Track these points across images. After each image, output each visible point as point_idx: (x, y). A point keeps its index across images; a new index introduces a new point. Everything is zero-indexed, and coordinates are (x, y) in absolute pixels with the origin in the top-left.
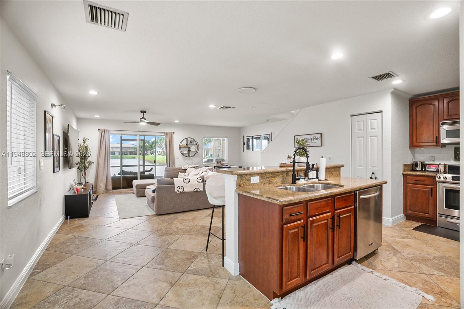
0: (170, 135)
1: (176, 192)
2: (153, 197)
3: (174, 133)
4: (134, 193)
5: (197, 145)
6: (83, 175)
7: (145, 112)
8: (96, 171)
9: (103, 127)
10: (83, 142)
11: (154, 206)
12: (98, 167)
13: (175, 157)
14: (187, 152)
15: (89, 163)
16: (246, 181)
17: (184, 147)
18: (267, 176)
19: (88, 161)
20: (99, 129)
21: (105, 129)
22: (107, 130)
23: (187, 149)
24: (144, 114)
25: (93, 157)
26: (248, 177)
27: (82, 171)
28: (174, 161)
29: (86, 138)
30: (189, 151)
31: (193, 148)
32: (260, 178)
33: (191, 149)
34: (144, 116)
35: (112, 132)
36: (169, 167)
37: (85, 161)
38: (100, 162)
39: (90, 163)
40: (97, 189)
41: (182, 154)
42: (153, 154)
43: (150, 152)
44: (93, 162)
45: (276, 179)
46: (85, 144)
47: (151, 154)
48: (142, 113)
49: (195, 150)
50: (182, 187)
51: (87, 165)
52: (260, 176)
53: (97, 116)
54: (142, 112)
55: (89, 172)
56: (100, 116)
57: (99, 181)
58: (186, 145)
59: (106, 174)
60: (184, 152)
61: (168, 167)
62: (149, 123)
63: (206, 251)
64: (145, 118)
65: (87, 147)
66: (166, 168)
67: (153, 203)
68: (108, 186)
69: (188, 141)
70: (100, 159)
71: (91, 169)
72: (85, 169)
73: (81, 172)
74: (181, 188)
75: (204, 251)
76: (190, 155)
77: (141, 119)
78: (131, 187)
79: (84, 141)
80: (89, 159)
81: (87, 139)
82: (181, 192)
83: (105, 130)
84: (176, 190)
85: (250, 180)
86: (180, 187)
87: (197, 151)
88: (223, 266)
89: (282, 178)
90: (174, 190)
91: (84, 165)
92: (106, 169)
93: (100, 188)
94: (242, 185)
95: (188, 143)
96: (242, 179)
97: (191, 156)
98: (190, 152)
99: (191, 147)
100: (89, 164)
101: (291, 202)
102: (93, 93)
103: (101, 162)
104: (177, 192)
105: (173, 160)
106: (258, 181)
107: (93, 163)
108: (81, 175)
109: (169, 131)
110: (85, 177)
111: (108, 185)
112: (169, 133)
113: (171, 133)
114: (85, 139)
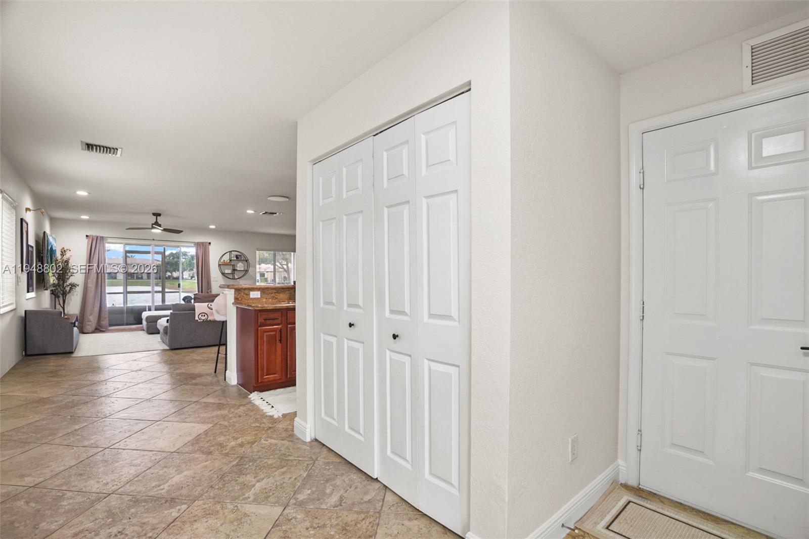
0: (203, 248)
1: (197, 320)
2: (166, 327)
3: (210, 243)
4: (144, 330)
5: (246, 261)
6: (60, 304)
7: (159, 215)
8: (81, 299)
9: (94, 232)
10: (61, 254)
11: (167, 339)
12: (86, 291)
13: (212, 279)
14: (230, 272)
15: (70, 286)
16: (245, 295)
17: (225, 264)
18: (270, 292)
19: (69, 282)
20: (88, 235)
21: (98, 235)
22: (102, 238)
23: (231, 267)
24: (158, 217)
25: (77, 278)
26: (246, 292)
27: (58, 297)
28: (211, 285)
29: (65, 249)
30: (234, 270)
31: (240, 266)
32: (261, 293)
33: (237, 267)
34: (158, 221)
35: (109, 240)
36: (202, 292)
37: (63, 283)
38: (90, 285)
39: (73, 286)
40: (84, 324)
41: (223, 274)
42: (193, 279)
43: (189, 274)
44: (77, 284)
45: (281, 295)
46: (65, 258)
47: (190, 278)
48: (155, 217)
49: (243, 269)
50: (206, 315)
51: (68, 289)
52: (261, 292)
53: (85, 217)
54: (154, 214)
55: (71, 300)
56: (90, 217)
57: (88, 312)
58: (229, 261)
59: (99, 303)
60: (226, 272)
61: (200, 293)
62: (165, 230)
63: (215, 372)
64: (159, 223)
65: (67, 262)
66: (196, 294)
67: (166, 336)
68: (103, 321)
69: (232, 256)
70: (89, 281)
71: (74, 295)
72: (64, 294)
73: (57, 299)
74: (204, 316)
75: (213, 373)
76: (236, 276)
77: (153, 224)
78: (139, 322)
79: (62, 252)
80: (72, 280)
81: (67, 250)
82: (204, 320)
83: (97, 237)
84: (197, 318)
85: (249, 294)
86: (203, 314)
87: (246, 271)
88: (225, 380)
89: (289, 294)
90: (195, 318)
91: (62, 288)
92: (100, 296)
93: (89, 323)
94: (240, 299)
95: (232, 259)
96: (239, 293)
97: (236, 278)
98: (236, 272)
99: (237, 264)
100: (71, 288)
101: (264, 308)
102: (82, 193)
103: (92, 285)
104: (199, 321)
105: (208, 283)
106: (259, 296)
107: (78, 286)
108: (57, 303)
109: (202, 241)
110: (64, 306)
111: (102, 319)
112: (203, 243)
113: (205, 244)
114: (64, 251)
